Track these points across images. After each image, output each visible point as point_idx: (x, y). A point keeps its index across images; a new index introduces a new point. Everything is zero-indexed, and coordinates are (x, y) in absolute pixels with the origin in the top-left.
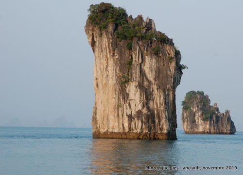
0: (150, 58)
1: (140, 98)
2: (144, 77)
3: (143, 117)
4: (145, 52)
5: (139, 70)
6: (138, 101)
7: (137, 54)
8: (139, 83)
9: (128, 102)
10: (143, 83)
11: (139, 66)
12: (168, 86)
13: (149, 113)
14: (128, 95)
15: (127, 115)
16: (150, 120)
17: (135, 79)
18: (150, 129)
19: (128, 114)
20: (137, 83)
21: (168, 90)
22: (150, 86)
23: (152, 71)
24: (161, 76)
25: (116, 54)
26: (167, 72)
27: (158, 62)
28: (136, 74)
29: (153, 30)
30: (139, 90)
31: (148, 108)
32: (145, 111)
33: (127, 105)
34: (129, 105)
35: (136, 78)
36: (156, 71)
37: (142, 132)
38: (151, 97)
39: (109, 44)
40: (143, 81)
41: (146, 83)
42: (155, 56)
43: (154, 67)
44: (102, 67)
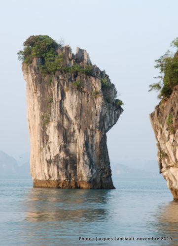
0: (70, 94)
1: (58, 140)
2: (65, 116)
3: (60, 163)
4: (65, 87)
5: (59, 108)
6: (56, 144)
7: (56, 90)
8: (58, 122)
9: (47, 146)
10: (63, 123)
11: (59, 103)
12: (91, 126)
13: (68, 157)
14: (48, 137)
15: (46, 160)
16: (69, 166)
17: (53, 119)
18: (68, 176)
19: (48, 159)
20: (56, 123)
21: (92, 130)
22: (70, 127)
23: (72, 109)
24: (84, 114)
25: (38, 91)
26: (91, 109)
27: (80, 98)
28: (55, 113)
29: (85, 62)
30: (57, 132)
31: (67, 152)
32: (62, 155)
33: (47, 148)
34: (49, 148)
35: (55, 117)
36: (77, 109)
37: (60, 180)
38: (71, 139)
39: (33, 80)
40: (63, 121)
41: (66, 123)
42: (77, 92)
43: (75, 104)
44: (31, 106)
